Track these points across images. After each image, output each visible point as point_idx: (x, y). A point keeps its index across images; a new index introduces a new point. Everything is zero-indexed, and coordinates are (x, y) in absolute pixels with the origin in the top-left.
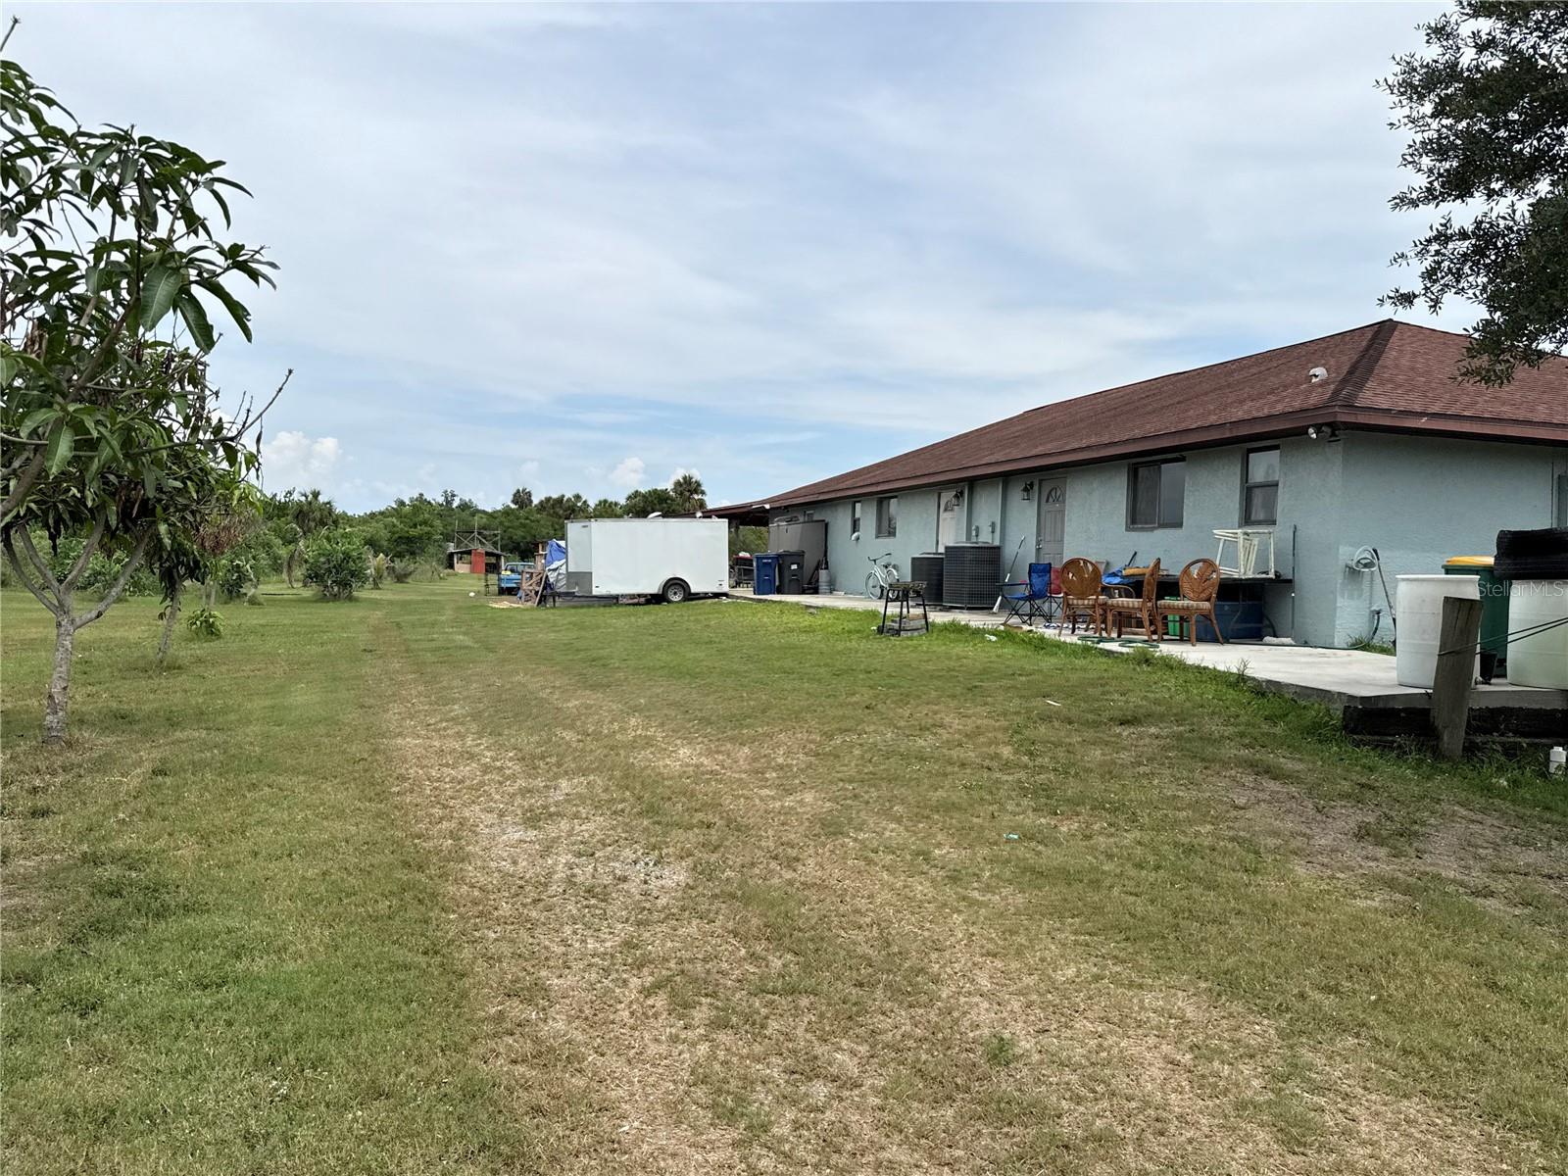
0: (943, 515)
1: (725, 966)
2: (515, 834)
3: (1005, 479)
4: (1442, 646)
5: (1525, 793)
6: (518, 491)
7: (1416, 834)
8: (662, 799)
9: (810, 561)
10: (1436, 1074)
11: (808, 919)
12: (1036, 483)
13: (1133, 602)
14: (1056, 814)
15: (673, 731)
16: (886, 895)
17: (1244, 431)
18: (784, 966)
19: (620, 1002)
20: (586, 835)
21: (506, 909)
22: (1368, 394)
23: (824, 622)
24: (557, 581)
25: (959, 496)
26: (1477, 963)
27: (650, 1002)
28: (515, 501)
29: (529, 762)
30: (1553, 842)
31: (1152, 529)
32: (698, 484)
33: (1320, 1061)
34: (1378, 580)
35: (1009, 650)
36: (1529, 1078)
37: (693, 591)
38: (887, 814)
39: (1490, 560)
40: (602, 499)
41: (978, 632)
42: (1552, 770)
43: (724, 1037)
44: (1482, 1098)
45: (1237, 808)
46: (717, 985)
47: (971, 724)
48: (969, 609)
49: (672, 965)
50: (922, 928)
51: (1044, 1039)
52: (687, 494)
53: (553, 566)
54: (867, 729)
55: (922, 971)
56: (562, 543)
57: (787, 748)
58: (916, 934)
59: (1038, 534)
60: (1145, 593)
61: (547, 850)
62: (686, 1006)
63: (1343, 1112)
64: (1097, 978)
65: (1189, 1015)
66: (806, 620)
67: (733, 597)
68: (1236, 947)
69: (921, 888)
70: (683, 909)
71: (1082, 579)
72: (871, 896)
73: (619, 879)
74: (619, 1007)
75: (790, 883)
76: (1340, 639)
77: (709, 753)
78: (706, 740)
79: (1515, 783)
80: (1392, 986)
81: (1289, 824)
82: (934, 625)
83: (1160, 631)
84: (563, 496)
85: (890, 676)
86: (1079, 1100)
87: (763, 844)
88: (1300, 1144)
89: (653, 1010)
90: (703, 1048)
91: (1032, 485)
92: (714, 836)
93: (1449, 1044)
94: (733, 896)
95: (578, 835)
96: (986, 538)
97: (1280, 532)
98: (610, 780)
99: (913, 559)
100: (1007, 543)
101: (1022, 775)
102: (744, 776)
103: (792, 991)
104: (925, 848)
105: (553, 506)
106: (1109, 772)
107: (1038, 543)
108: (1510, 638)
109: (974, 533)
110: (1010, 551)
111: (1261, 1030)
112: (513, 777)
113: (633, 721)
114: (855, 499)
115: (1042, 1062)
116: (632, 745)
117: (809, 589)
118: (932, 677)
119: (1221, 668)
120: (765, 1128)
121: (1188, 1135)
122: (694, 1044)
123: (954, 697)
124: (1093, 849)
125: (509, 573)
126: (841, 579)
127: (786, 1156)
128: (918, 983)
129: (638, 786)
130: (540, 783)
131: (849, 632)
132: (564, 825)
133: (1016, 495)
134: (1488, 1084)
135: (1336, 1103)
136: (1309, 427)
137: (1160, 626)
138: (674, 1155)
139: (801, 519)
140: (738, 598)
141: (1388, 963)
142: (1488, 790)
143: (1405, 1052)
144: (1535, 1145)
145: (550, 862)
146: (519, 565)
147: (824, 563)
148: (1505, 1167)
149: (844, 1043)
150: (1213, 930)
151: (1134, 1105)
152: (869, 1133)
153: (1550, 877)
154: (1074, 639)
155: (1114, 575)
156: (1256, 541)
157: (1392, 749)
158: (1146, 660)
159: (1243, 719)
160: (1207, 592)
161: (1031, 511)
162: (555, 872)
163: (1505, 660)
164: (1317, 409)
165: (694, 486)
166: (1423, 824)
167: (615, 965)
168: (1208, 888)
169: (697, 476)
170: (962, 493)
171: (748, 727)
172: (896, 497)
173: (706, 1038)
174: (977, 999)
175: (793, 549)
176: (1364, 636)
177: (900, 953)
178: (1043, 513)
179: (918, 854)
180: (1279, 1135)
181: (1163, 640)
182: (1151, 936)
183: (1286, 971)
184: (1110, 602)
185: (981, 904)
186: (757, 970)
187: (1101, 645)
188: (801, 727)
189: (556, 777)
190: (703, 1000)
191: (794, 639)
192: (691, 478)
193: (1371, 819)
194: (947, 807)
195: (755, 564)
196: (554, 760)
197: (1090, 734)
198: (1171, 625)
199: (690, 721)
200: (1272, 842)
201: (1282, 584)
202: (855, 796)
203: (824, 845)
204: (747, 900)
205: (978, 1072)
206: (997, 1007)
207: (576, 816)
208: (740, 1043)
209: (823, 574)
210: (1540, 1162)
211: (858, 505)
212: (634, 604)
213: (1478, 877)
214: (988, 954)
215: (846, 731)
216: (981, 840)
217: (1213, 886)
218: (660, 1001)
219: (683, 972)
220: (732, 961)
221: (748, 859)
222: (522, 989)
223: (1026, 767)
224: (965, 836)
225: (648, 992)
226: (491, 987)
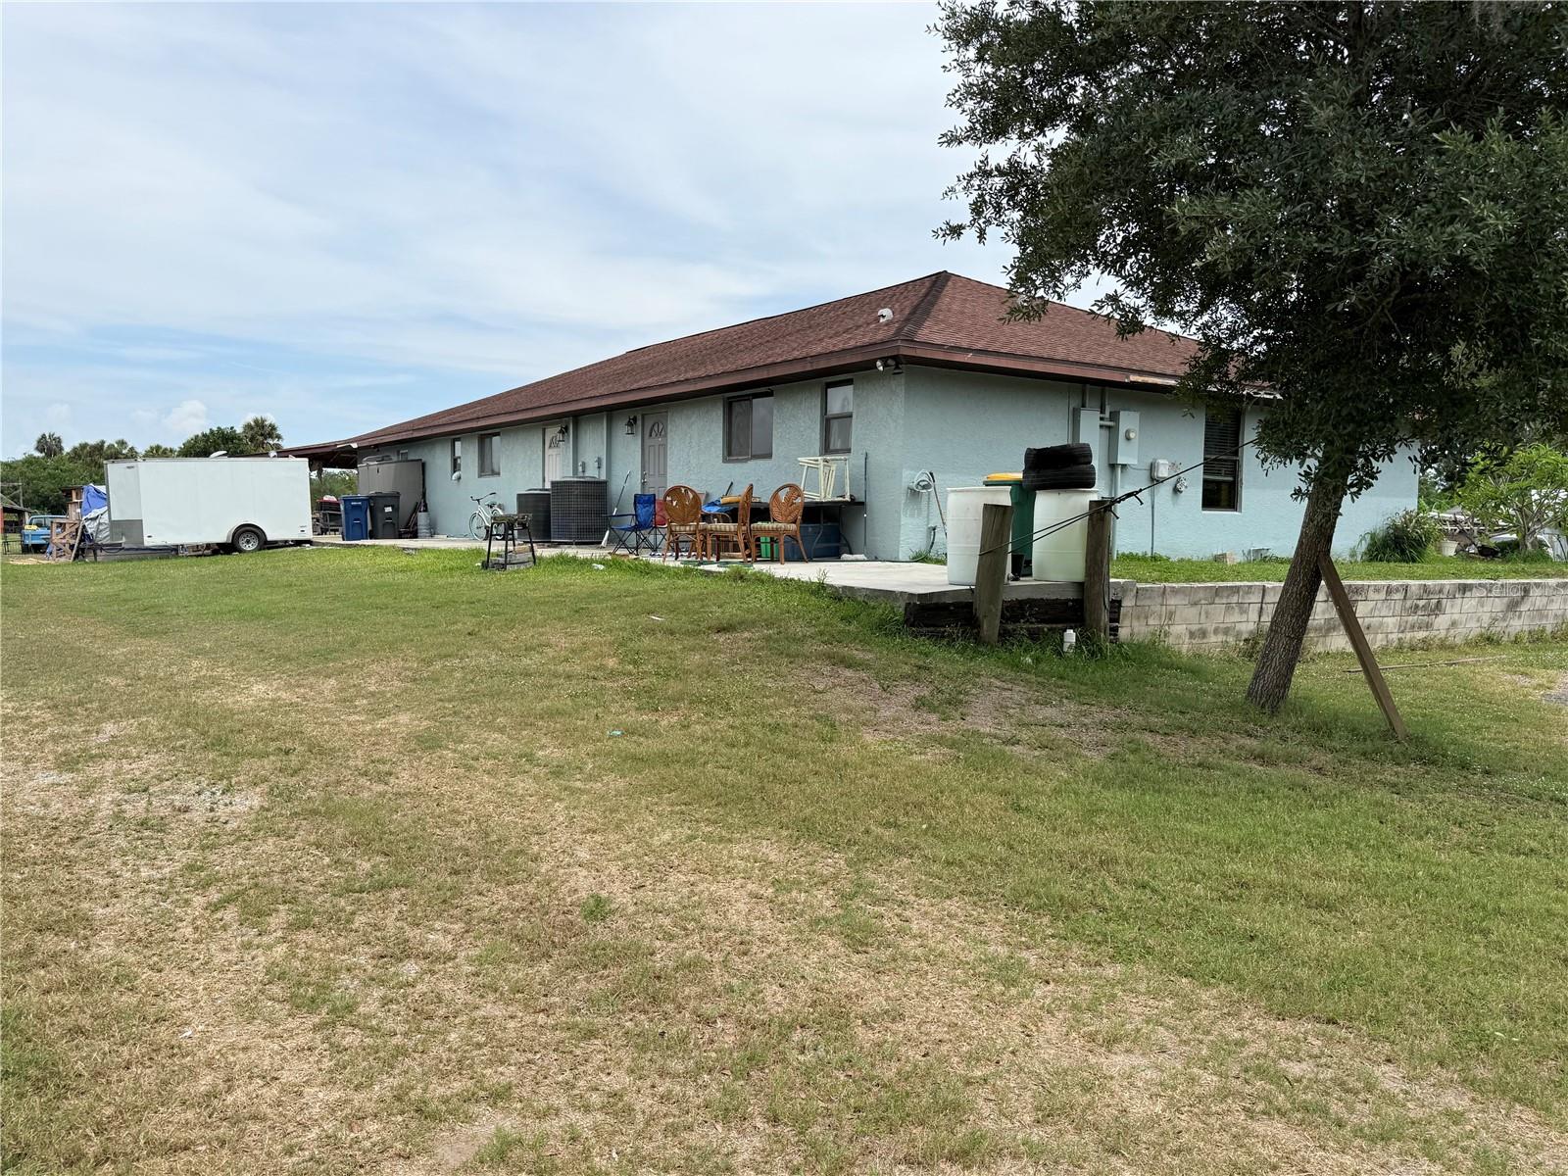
0: (548, 452)
1: (306, 874)
2: (44, 779)
3: (609, 413)
4: (983, 547)
5: (1043, 666)
6: (44, 436)
7: (961, 702)
8: (232, 731)
9: (406, 503)
10: (974, 877)
11: (400, 823)
12: (639, 417)
13: (730, 527)
14: (657, 710)
15: (245, 669)
16: (488, 794)
17: (822, 364)
18: (373, 866)
19: (181, 921)
20: (138, 773)
21: (34, 850)
22: (926, 331)
23: (423, 561)
24: (98, 531)
25: (564, 431)
26: (1005, 793)
27: (219, 915)
28: (40, 448)
29: (64, 710)
30: (1065, 700)
31: (746, 460)
32: (273, 428)
33: (880, 880)
34: (933, 499)
35: (615, 576)
36: (1043, 873)
37: (269, 538)
38: (490, 726)
39: (1020, 476)
40: (154, 444)
41: (586, 563)
42: (1065, 650)
43: (304, 936)
44: (1007, 892)
45: (816, 692)
46: (297, 892)
47: (577, 642)
48: (577, 544)
49: (244, 880)
50: (522, 817)
51: (640, 894)
52: (261, 438)
53: (92, 515)
54: (469, 654)
55: (521, 852)
56: (102, 489)
57: (379, 676)
58: (517, 823)
59: (643, 468)
60: (740, 518)
61: (87, 790)
62: (260, 914)
63: (898, 915)
64: (691, 838)
65: (772, 857)
66: (404, 561)
67: (318, 544)
68: (815, 799)
69: (522, 784)
70: (257, 830)
71: (684, 506)
72: (470, 797)
73: (179, 810)
74: (180, 925)
75: (382, 795)
76: (904, 552)
77: (289, 687)
78: (285, 676)
79: (1037, 660)
80: (940, 816)
81: (860, 702)
82: (541, 558)
83: (754, 554)
84: (103, 442)
85: (494, 605)
86: (671, 938)
87: (351, 763)
88: (862, 944)
89: (221, 923)
90: (281, 950)
91: (635, 419)
92: (294, 761)
93: (982, 853)
94: (315, 812)
95: (128, 773)
96: (593, 473)
97: (855, 459)
98: (167, 719)
99: (519, 496)
100: (614, 478)
101: (626, 681)
102: (329, 705)
103: (382, 886)
104: (529, 751)
105: (90, 454)
106: (707, 672)
107: (643, 477)
108: (1035, 537)
109: (580, 469)
110: (616, 486)
111: (833, 862)
112: (44, 725)
113: (195, 663)
114: (453, 437)
115: (636, 913)
116: (196, 685)
117: (406, 533)
118: (537, 603)
119: (805, 579)
120: (350, 1008)
121: (769, 952)
122: (270, 947)
123: (560, 619)
124: (691, 736)
125: (35, 527)
126: (442, 522)
127: (372, 1029)
128: (516, 863)
129: (201, 722)
130: (77, 729)
131: (451, 569)
132: (110, 766)
133: (621, 429)
134: (1011, 880)
135: (893, 910)
136: (876, 360)
137: (754, 549)
138: (245, 1049)
139: (395, 458)
140: (324, 544)
141: (937, 799)
142: (1017, 666)
143: (949, 863)
144: (1046, 920)
145: (91, 801)
146: (47, 518)
147: (423, 505)
148: (1023, 939)
149: (438, 925)
150: (795, 788)
151: (721, 934)
152: (462, 997)
153: (1062, 726)
154: (678, 564)
155: (714, 504)
156: (834, 468)
157: (943, 637)
158: (740, 577)
159: (823, 620)
160: (793, 515)
161: (635, 445)
162: (99, 810)
163: (1029, 562)
164: (883, 342)
165: (268, 430)
166: (967, 694)
167: (174, 887)
168: (790, 757)
169: (270, 419)
170: (567, 429)
171: (334, 660)
172: (498, 434)
173: (284, 939)
174: (577, 869)
175: (386, 489)
176: (923, 549)
177: (499, 841)
178: (646, 447)
179: (521, 757)
180: (846, 941)
181: (756, 561)
182: (740, 799)
183: (855, 814)
184: (709, 526)
185: (582, 791)
186: (342, 874)
187: (701, 567)
188: (395, 656)
189: (98, 721)
190: (281, 907)
191: (388, 578)
192: (263, 421)
193: (926, 693)
194: (551, 714)
195: (342, 507)
196: (95, 705)
197: (690, 642)
198: (763, 546)
199: (265, 659)
200: (844, 717)
201: (856, 506)
202: (455, 713)
203: (420, 758)
204: (331, 815)
205: (576, 929)
206: (594, 873)
207: (125, 756)
208: (323, 939)
209: (422, 518)
210: (1049, 931)
211: (458, 444)
212: (198, 556)
213: (1007, 730)
214: (589, 831)
215: (445, 656)
216: (585, 737)
217: (793, 754)
218: (230, 914)
219: (256, 885)
220: (315, 869)
221: (333, 778)
222: (56, 922)
223: (630, 674)
224: (566, 736)
225: (216, 907)
226: (17, 925)
